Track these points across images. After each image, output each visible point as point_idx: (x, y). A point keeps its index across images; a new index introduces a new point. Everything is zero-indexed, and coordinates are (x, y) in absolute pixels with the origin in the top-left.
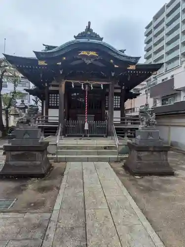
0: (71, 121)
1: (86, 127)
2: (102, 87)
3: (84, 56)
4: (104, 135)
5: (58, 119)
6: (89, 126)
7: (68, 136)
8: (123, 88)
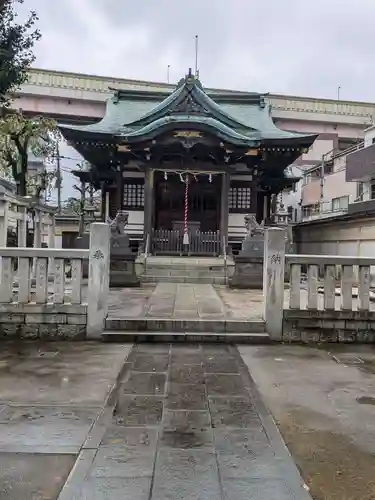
0: (161, 231)
1: (186, 241)
2: (210, 179)
3: (183, 138)
4: (215, 254)
5: (142, 227)
6: (191, 239)
7: (158, 255)
8: (256, 172)
